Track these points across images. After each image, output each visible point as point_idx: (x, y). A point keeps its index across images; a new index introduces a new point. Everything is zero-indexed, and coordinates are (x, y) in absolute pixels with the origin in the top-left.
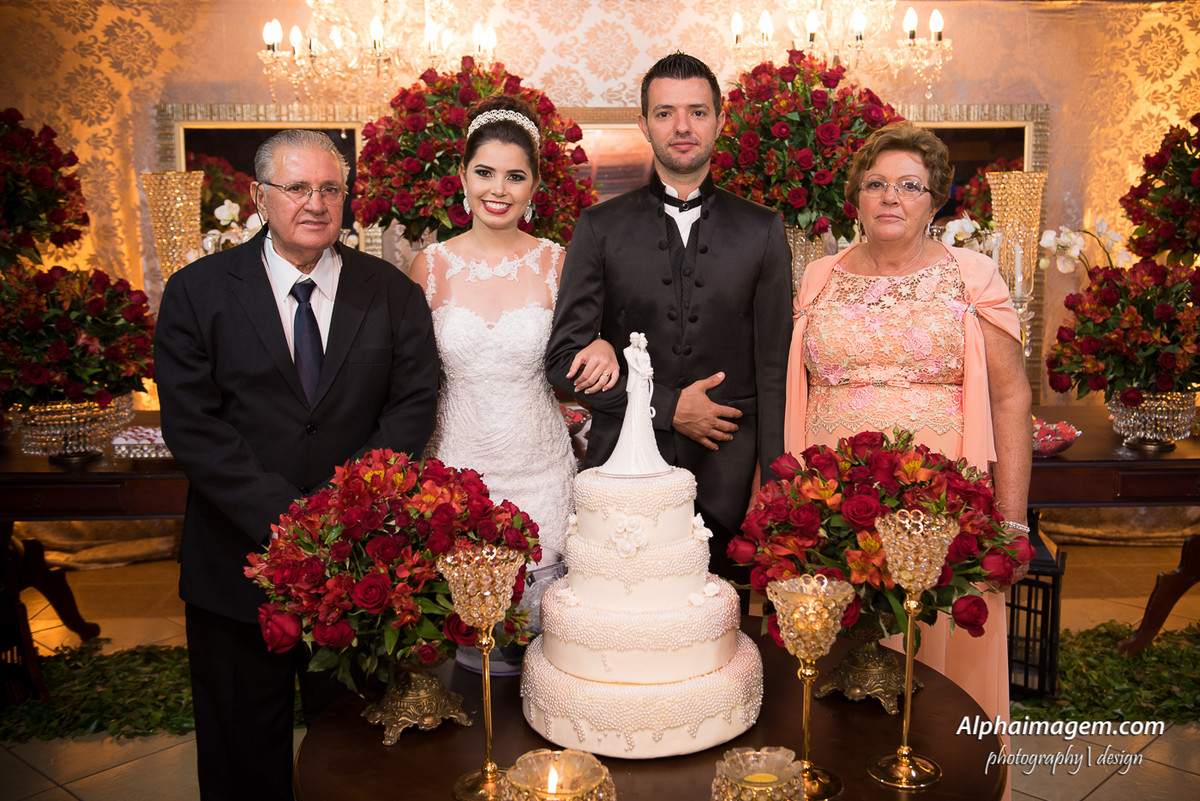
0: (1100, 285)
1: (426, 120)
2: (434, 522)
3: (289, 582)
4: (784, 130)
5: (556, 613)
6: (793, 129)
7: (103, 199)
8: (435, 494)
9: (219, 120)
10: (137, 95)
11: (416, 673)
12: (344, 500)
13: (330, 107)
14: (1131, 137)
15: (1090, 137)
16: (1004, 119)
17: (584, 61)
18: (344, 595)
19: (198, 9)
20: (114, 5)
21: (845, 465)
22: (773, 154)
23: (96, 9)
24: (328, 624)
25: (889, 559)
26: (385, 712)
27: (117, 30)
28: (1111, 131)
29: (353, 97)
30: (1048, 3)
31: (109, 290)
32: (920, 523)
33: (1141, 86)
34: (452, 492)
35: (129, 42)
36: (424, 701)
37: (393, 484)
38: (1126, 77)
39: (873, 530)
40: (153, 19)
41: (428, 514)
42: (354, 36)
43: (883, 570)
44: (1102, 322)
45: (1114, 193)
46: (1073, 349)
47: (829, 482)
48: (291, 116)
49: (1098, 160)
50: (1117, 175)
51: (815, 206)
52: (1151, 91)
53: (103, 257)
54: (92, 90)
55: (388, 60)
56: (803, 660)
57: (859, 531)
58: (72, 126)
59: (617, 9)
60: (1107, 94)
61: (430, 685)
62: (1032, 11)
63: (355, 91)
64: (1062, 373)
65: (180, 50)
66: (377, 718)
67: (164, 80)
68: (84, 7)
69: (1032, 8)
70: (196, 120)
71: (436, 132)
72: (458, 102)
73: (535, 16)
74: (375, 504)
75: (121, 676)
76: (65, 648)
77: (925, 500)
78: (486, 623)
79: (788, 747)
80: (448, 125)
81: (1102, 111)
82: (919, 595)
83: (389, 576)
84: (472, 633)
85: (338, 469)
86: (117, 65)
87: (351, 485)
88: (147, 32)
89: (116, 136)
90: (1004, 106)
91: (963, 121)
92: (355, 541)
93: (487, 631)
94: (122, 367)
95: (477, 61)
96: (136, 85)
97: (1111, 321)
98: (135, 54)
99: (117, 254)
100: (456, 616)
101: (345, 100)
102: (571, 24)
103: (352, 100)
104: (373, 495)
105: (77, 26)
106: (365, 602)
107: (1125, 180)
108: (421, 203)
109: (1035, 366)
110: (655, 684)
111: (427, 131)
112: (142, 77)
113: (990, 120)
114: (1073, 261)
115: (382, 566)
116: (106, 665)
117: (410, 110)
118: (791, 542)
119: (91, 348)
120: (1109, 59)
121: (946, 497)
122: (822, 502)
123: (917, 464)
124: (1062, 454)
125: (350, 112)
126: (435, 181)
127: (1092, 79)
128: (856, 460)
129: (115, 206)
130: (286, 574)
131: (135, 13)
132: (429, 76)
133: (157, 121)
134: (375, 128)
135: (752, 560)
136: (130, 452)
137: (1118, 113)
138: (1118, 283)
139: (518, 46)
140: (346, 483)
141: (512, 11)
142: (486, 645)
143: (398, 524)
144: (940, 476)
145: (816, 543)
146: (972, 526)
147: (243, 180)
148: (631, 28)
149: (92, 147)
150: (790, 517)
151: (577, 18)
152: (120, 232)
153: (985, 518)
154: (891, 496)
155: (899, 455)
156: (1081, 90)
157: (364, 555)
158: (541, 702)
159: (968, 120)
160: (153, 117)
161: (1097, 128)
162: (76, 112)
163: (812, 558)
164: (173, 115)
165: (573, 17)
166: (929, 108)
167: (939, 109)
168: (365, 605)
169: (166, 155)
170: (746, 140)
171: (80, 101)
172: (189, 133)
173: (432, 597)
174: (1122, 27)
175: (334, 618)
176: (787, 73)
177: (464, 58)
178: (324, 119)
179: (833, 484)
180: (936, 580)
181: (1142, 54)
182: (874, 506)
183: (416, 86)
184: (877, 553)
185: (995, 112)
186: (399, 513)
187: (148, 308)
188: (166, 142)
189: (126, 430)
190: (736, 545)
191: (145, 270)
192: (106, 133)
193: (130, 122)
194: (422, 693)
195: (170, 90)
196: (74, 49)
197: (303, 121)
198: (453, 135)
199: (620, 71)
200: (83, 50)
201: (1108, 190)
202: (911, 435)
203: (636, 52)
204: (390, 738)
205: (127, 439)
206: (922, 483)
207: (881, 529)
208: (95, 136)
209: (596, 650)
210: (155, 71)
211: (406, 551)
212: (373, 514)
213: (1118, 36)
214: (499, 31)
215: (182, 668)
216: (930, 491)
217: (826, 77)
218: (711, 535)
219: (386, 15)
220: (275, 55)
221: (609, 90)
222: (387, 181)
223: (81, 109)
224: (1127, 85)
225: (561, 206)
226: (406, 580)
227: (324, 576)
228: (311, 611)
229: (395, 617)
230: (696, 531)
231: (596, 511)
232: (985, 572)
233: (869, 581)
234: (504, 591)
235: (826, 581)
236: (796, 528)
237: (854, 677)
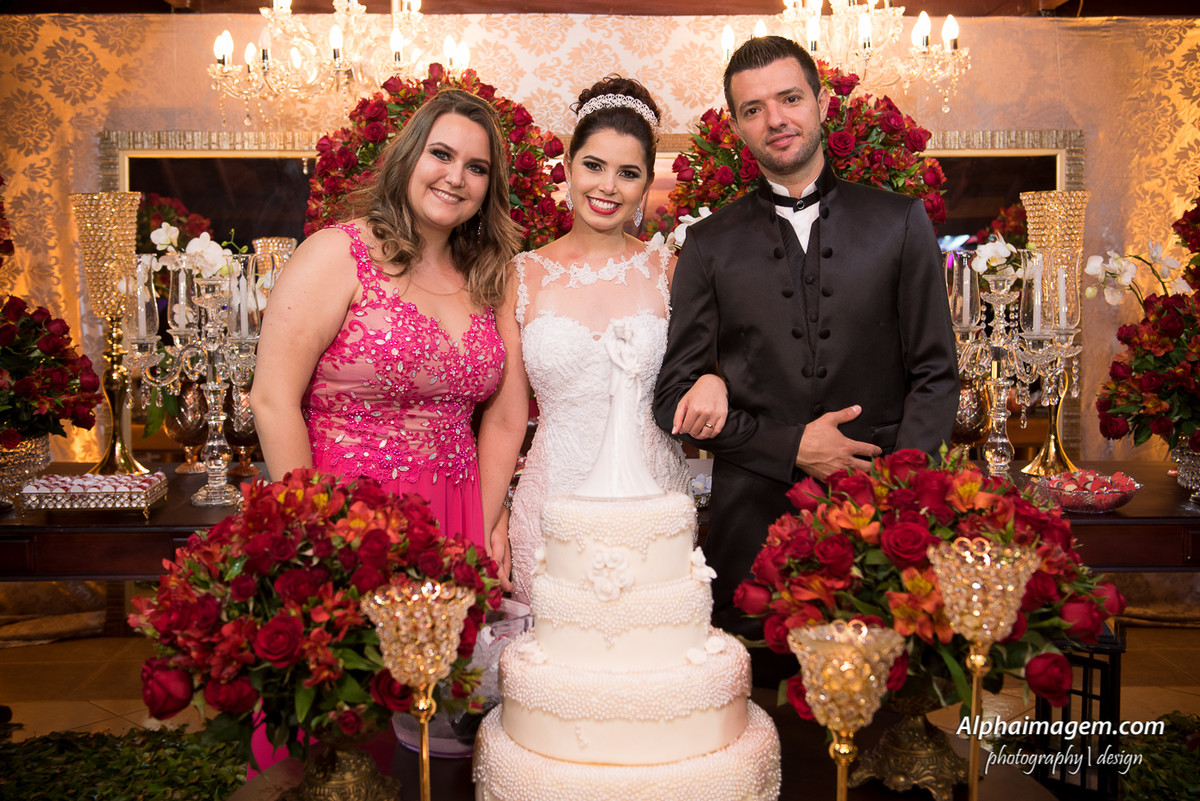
0: (1159, 314)
1: (388, 130)
2: (363, 553)
3: (176, 628)
5: (517, 673)
7: (39, 235)
8: (365, 518)
9: (168, 149)
10: (80, 122)
11: (342, 750)
12: (250, 525)
13: (289, 135)
14: (1176, 166)
15: (1130, 167)
16: (1033, 147)
18: (244, 645)
19: (147, 29)
20: (56, 25)
21: (881, 491)
23: (37, 30)
24: (223, 682)
25: (947, 601)
27: (58, 51)
28: (1153, 160)
29: (314, 123)
30: (1080, 19)
31: (22, 320)
32: (985, 556)
33: (1187, 110)
34: (387, 517)
35: (72, 64)
36: (351, 787)
37: (314, 508)
38: (1169, 100)
39: (925, 565)
40: (98, 40)
41: (356, 542)
42: (313, 50)
43: (938, 617)
44: (1163, 356)
45: (1158, 229)
46: (1129, 387)
47: (864, 507)
48: (246, 144)
49: (1139, 192)
50: (1161, 208)
53: (36, 299)
54: (31, 117)
55: (349, 73)
56: (837, 733)
57: (902, 568)
58: (7, 155)
59: (604, 27)
60: (1147, 119)
61: (359, 766)
62: (1063, 28)
63: (317, 116)
64: (1115, 415)
65: (126, 73)
67: (108, 105)
68: (24, 27)
69: (1062, 25)
70: (143, 149)
73: (513, 35)
74: (289, 529)
75: (28, 766)
77: (988, 531)
78: (423, 679)
81: (1142, 138)
82: (987, 648)
83: (302, 621)
84: (407, 693)
85: (245, 487)
86: (58, 89)
88: (91, 54)
89: (55, 166)
90: (1033, 132)
91: (986, 149)
92: (262, 576)
93: (426, 692)
94: (35, 404)
95: (446, 67)
96: (78, 111)
97: (1174, 355)
98: (77, 78)
99: (52, 295)
100: (387, 672)
101: (305, 127)
102: (554, 44)
103: (313, 126)
104: (288, 519)
105: (16, 47)
106: (269, 653)
107: (1171, 214)
109: (1074, 421)
110: (643, 765)
112: (85, 102)
113: (1017, 147)
114: (1123, 292)
115: (294, 607)
116: (14, 754)
117: (370, 120)
118: (816, 583)
120: (1150, 80)
121: (1014, 527)
122: (854, 533)
123: (975, 487)
124: (1120, 510)
125: (311, 140)
127: (1132, 102)
128: (895, 483)
129: (51, 243)
130: (173, 618)
131: (79, 33)
132: (392, 85)
133: (100, 149)
134: (331, 142)
135: (766, 610)
136: (41, 501)
137: (1161, 140)
138: (1181, 311)
141: (488, 30)
142: (423, 710)
143: (315, 554)
144: (1005, 500)
145: (848, 584)
146: (1049, 563)
147: (198, 222)
148: (619, 48)
149: (28, 179)
150: (815, 552)
151: (560, 37)
152: (56, 271)
153: (1063, 555)
154: (944, 524)
155: (950, 477)
156: (1118, 115)
157: (275, 595)
158: (496, 788)
159: (993, 147)
160: (96, 145)
161: (1137, 156)
162: (12, 141)
163: (844, 604)
164: (117, 144)
165: (557, 36)
166: (948, 134)
167: (960, 135)
168: (269, 657)
169: (109, 185)
171: (18, 129)
172: (135, 163)
173: (359, 649)
174: (1164, 45)
175: (229, 674)
178: (282, 147)
179: (869, 510)
180: (1009, 630)
181: (1187, 74)
182: (924, 535)
183: (377, 95)
184: (928, 596)
185: (1023, 139)
186: (317, 541)
187: (70, 339)
188: (109, 173)
189: (39, 478)
190: (745, 590)
191: (83, 312)
192: (45, 163)
193: (71, 151)
194: (348, 776)
195: (115, 115)
196: (12, 73)
197: (259, 150)
200: (22, 73)
201: (1151, 225)
205: (38, 487)
206: (981, 510)
207: (935, 560)
208: (32, 166)
209: (567, 720)
210: (99, 96)
211: (326, 589)
212: (284, 540)
213: (1159, 55)
214: (474, 51)
215: (100, 758)
216: (992, 518)
217: (837, 82)
218: (714, 575)
219: (347, 25)
220: (225, 70)
223: (19, 137)
224: (1170, 109)
225: (539, 226)
226: (324, 625)
227: (219, 620)
228: (201, 665)
229: (309, 673)
230: (695, 570)
231: (568, 541)
232: (1067, 624)
233: (918, 632)
234: (447, 638)
235: (865, 629)
236: (822, 566)
237: (897, 761)
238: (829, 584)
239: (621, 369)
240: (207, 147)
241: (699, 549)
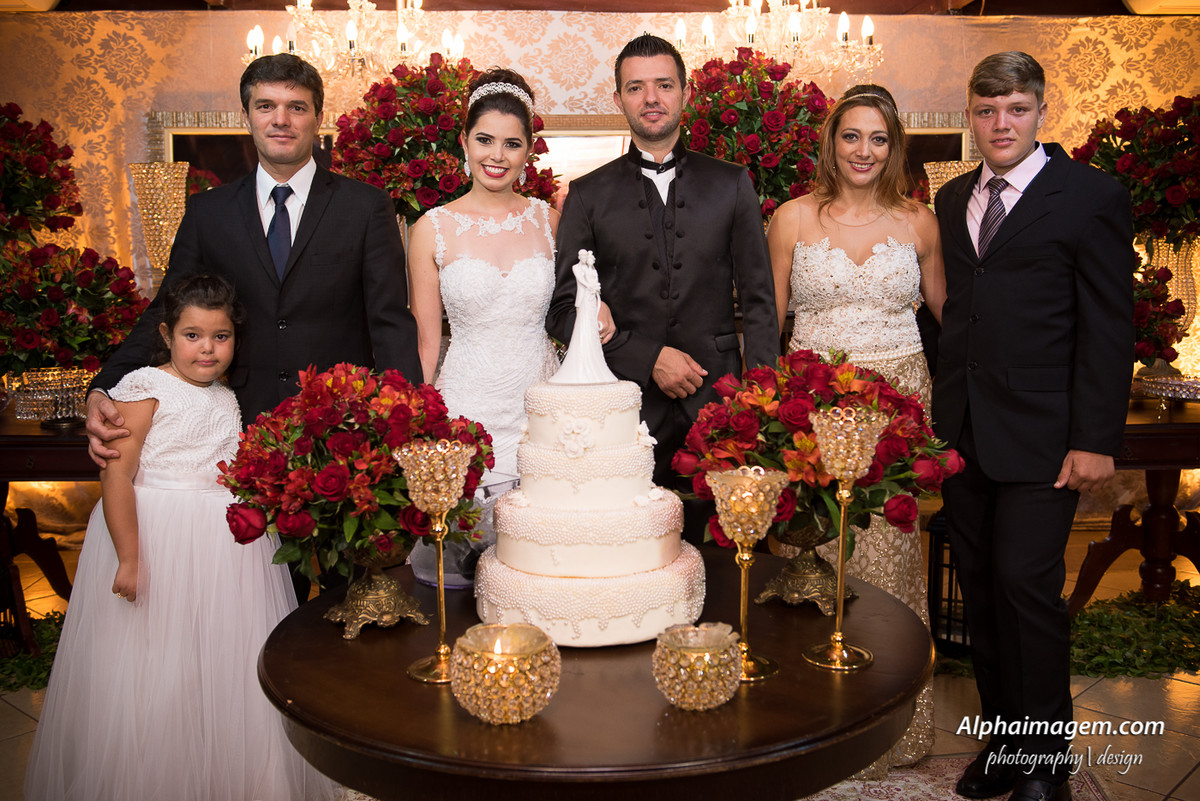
1: (396, 109)
2: (391, 422)
3: (253, 477)
4: (733, 117)
6: (742, 118)
7: (97, 201)
8: (393, 398)
9: (206, 127)
10: (129, 104)
11: (376, 574)
12: (307, 401)
16: (943, 126)
17: (547, 72)
19: (187, 24)
20: (110, 20)
21: (782, 381)
22: (723, 140)
23: (93, 24)
24: (290, 513)
25: (823, 452)
26: (347, 610)
27: (112, 43)
30: (983, 17)
31: (97, 267)
32: (852, 419)
33: (1071, 96)
34: (409, 398)
35: (123, 54)
36: (383, 600)
37: (354, 391)
38: (1057, 87)
39: (808, 429)
40: (145, 33)
41: (386, 414)
42: (331, 41)
43: (818, 468)
47: (767, 391)
51: (762, 190)
52: (1080, 101)
54: (88, 100)
55: (362, 61)
56: (740, 544)
57: (794, 432)
58: (69, 132)
59: (579, 22)
62: (968, 25)
65: (170, 61)
66: (338, 616)
67: (155, 89)
68: (82, 22)
69: (967, 22)
70: (185, 127)
71: (405, 120)
72: (427, 94)
73: (501, 29)
74: (336, 404)
76: (55, 613)
77: (856, 404)
78: (439, 508)
79: (725, 622)
80: (417, 114)
82: (851, 484)
83: (348, 469)
84: (427, 519)
85: (302, 374)
86: (111, 76)
87: (313, 386)
88: (139, 45)
89: (110, 142)
90: (943, 114)
92: (317, 438)
93: (440, 517)
94: (110, 336)
95: (445, 56)
96: (129, 94)
98: (128, 66)
100: (412, 505)
102: (535, 37)
104: (335, 397)
105: (75, 40)
106: (325, 490)
108: (391, 186)
111: (397, 119)
112: (135, 87)
113: (929, 127)
115: (341, 459)
117: (381, 100)
118: (731, 446)
119: (81, 318)
121: (878, 403)
122: (760, 408)
123: (851, 375)
126: (404, 166)
128: (793, 374)
129: (108, 207)
130: (251, 469)
131: (129, 28)
132: (399, 72)
133: (148, 127)
134: (349, 119)
135: (694, 468)
137: (1049, 121)
139: (485, 57)
140: (309, 384)
141: (480, 25)
142: (439, 531)
143: (357, 421)
144: (872, 386)
145: (754, 446)
146: (903, 430)
148: (592, 41)
149: (87, 153)
150: (731, 423)
151: (541, 31)
152: (112, 232)
153: (916, 425)
154: (826, 402)
155: (834, 370)
157: (326, 452)
158: (493, 597)
160: (144, 123)
162: (73, 120)
163: (751, 460)
164: (163, 123)
165: (538, 30)
168: (325, 494)
169: (156, 156)
170: (696, 129)
171: (78, 110)
172: (177, 139)
173: (391, 492)
174: (1052, 40)
175: (296, 508)
176: (736, 67)
177: (432, 55)
179: (771, 392)
180: (867, 471)
181: (1071, 65)
182: (809, 407)
183: (387, 80)
184: (812, 452)
185: (934, 119)
186: (358, 411)
187: (134, 284)
188: (156, 147)
190: (679, 456)
192: (101, 139)
193: (123, 129)
194: (381, 592)
195: (160, 99)
196: (72, 62)
198: (421, 124)
199: (582, 80)
200: (81, 61)
202: (845, 355)
203: (596, 63)
204: (350, 633)
206: (855, 392)
208: (90, 142)
209: (545, 545)
210: (146, 81)
211: (365, 447)
212: (333, 410)
213: (1048, 48)
214: (468, 43)
216: (863, 397)
217: (773, 70)
219: (360, 20)
221: (571, 99)
222: (359, 166)
223: (78, 117)
224: (1058, 94)
226: (364, 472)
227: (286, 468)
228: (273, 503)
229: (354, 507)
230: (641, 438)
231: (545, 415)
232: (915, 475)
233: (804, 479)
234: (456, 478)
235: (762, 471)
236: (737, 433)
237: (793, 583)
238: (740, 445)
239: (586, 287)
240: (239, 126)
241: (644, 422)
